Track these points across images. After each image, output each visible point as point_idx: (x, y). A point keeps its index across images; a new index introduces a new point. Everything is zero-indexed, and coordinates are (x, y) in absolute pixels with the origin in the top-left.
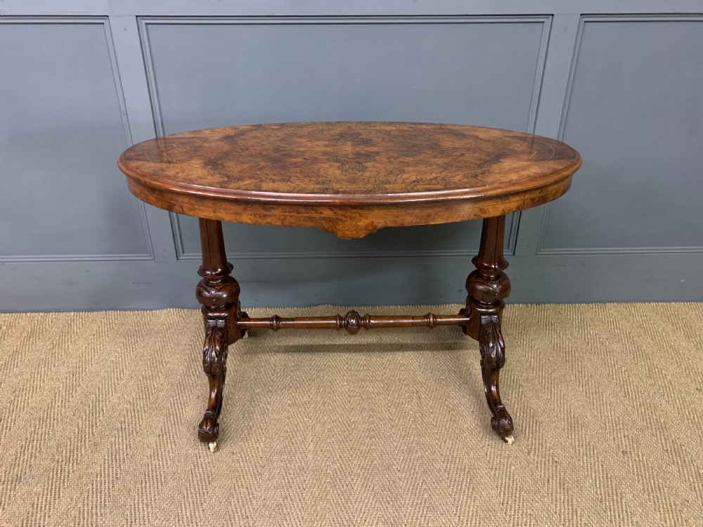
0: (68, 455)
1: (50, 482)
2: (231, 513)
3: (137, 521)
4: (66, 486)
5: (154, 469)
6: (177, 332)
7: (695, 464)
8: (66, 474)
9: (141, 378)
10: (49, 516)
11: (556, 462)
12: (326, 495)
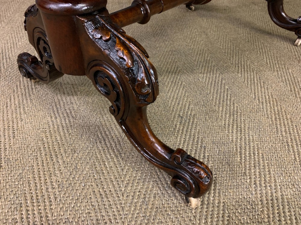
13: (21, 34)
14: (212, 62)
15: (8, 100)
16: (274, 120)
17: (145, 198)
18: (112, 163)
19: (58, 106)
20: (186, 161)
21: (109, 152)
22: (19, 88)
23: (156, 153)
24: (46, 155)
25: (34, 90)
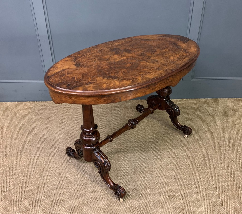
0: (22, 148)
1: (17, 156)
2: (79, 165)
3: (48, 168)
4: (23, 158)
5: (52, 152)
6: (57, 108)
7: (238, 150)
8: (22, 154)
9: (45, 124)
10: (18, 166)
11: (191, 150)
12: (112, 160)
13: (61, 131)
14: (143, 147)
15: (62, 165)
16: (158, 175)
17: (108, 199)
18: (98, 189)
19: (80, 168)
20: (118, 187)
21: (97, 185)
22: (65, 160)
23: (111, 185)
24: (77, 185)
25: (70, 160)
